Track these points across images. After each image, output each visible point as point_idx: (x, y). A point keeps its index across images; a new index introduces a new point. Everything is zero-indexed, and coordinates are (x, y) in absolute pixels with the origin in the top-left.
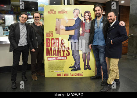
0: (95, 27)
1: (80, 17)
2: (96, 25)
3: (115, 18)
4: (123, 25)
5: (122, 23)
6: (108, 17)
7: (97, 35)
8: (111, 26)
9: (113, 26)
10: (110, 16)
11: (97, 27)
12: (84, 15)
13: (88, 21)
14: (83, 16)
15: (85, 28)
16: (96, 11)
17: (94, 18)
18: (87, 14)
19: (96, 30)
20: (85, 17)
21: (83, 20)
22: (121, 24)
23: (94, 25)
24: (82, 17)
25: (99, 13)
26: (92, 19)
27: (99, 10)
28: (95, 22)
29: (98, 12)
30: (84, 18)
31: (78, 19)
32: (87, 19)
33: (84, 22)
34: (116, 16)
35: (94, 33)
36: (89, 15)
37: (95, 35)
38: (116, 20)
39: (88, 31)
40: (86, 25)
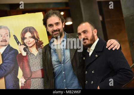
0: (54, 63)
1: (14, 45)
2: (54, 58)
3: (95, 34)
4: (116, 47)
5: (113, 44)
6: (80, 34)
7: (62, 79)
8: (90, 54)
9: (95, 52)
10: (84, 32)
11: (58, 61)
12: (23, 38)
13: (34, 51)
14: (20, 40)
15: (30, 67)
16: (51, 25)
17: (48, 43)
18: (28, 35)
19: (57, 68)
20: (25, 41)
21: (20, 49)
22: (112, 46)
23: (51, 58)
24: (18, 43)
25: (59, 30)
26: (42, 43)
27: (57, 24)
28: (52, 51)
29: (55, 28)
30: (24, 44)
31: (9, 49)
32: (31, 45)
33: (24, 54)
34: (95, 30)
35: (54, 75)
36: (33, 37)
37: (58, 80)
38: (98, 39)
39: (39, 74)
40: (31, 61)
